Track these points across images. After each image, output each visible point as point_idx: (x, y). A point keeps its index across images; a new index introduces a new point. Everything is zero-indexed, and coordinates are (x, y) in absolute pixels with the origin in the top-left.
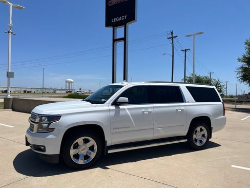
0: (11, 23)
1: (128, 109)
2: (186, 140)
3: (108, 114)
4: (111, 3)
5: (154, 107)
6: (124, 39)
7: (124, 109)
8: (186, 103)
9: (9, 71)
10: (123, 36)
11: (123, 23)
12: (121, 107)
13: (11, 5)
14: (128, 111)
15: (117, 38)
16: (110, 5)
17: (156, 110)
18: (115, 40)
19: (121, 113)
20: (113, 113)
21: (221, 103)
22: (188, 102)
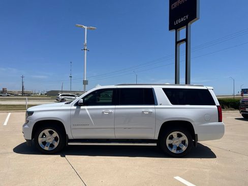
0: (86, 42)
1: (88, 109)
2: (155, 144)
3: (69, 112)
4: (174, 6)
5: (115, 108)
6: (186, 40)
7: (85, 109)
8: (157, 105)
9: (85, 80)
10: (185, 38)
11: (185, 24)
12: (82, 107)
13: (86, 27)
14: (87, 111)
15: (181, 39)
16: (173, 8)
17: (117, 111)
18: (177, 43)
19: (81, 112)
20: (73, 112)
21: (215, 107)
22: (161, 104)
